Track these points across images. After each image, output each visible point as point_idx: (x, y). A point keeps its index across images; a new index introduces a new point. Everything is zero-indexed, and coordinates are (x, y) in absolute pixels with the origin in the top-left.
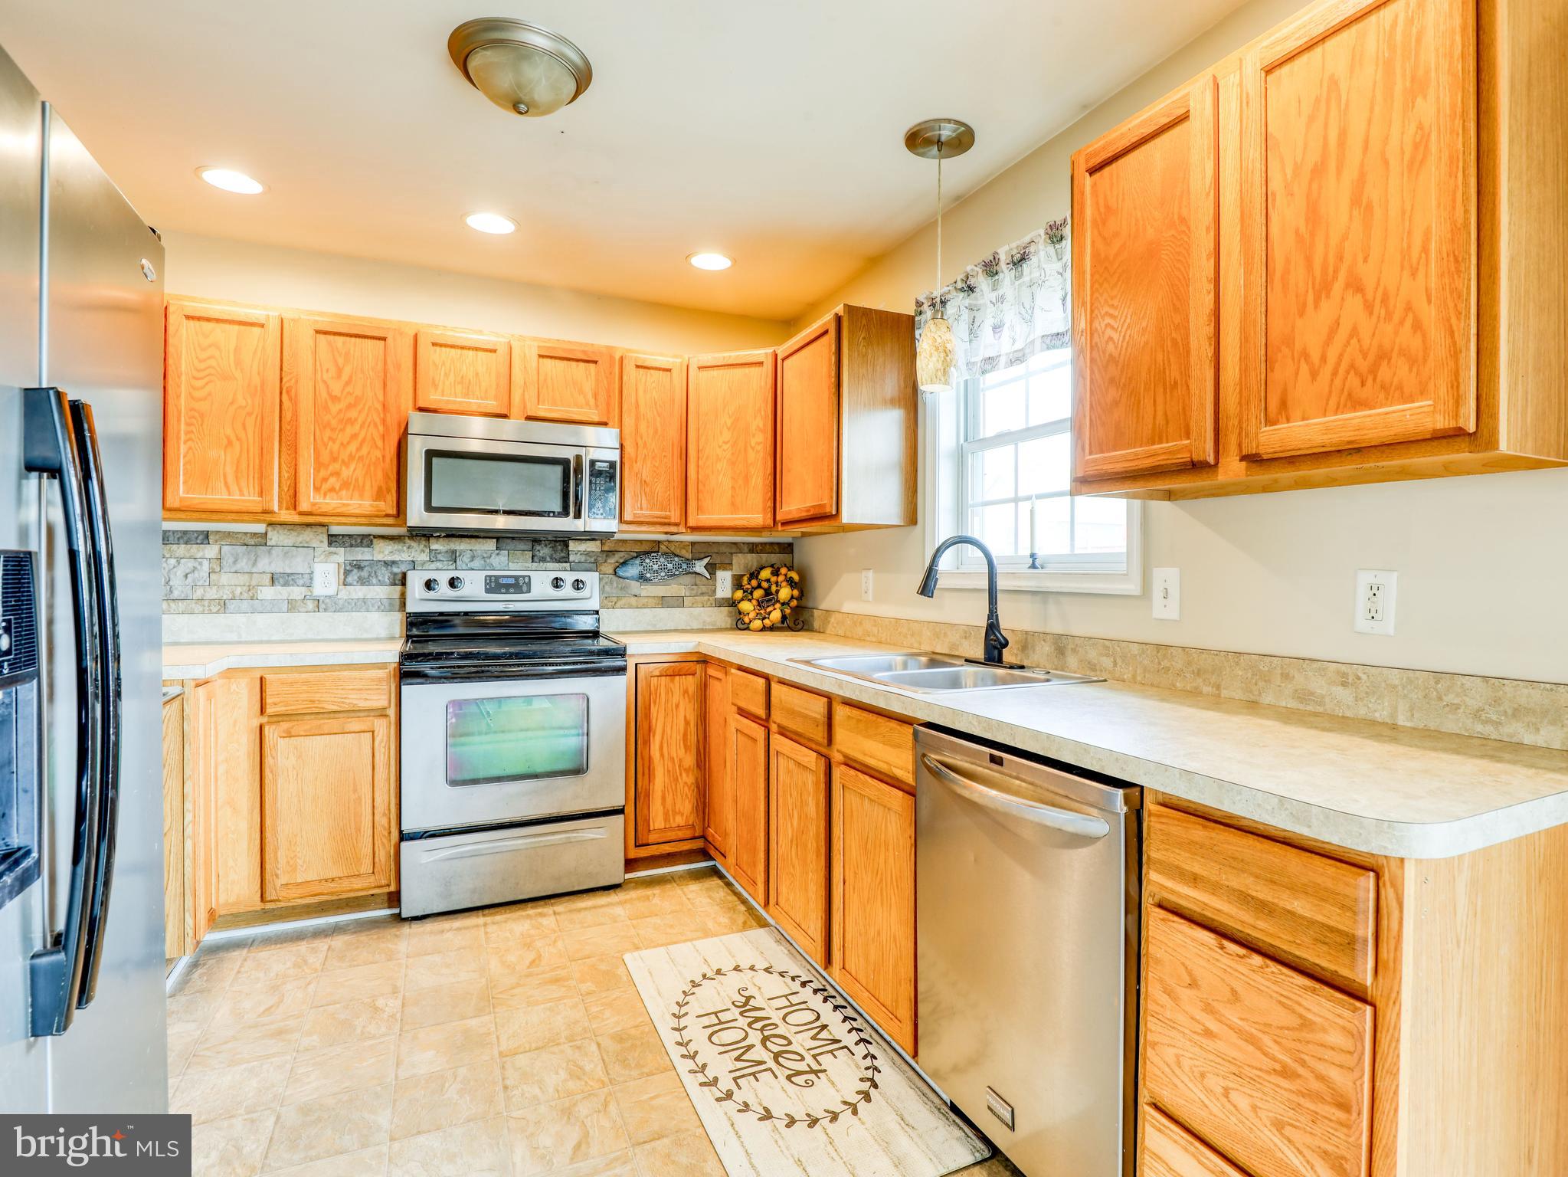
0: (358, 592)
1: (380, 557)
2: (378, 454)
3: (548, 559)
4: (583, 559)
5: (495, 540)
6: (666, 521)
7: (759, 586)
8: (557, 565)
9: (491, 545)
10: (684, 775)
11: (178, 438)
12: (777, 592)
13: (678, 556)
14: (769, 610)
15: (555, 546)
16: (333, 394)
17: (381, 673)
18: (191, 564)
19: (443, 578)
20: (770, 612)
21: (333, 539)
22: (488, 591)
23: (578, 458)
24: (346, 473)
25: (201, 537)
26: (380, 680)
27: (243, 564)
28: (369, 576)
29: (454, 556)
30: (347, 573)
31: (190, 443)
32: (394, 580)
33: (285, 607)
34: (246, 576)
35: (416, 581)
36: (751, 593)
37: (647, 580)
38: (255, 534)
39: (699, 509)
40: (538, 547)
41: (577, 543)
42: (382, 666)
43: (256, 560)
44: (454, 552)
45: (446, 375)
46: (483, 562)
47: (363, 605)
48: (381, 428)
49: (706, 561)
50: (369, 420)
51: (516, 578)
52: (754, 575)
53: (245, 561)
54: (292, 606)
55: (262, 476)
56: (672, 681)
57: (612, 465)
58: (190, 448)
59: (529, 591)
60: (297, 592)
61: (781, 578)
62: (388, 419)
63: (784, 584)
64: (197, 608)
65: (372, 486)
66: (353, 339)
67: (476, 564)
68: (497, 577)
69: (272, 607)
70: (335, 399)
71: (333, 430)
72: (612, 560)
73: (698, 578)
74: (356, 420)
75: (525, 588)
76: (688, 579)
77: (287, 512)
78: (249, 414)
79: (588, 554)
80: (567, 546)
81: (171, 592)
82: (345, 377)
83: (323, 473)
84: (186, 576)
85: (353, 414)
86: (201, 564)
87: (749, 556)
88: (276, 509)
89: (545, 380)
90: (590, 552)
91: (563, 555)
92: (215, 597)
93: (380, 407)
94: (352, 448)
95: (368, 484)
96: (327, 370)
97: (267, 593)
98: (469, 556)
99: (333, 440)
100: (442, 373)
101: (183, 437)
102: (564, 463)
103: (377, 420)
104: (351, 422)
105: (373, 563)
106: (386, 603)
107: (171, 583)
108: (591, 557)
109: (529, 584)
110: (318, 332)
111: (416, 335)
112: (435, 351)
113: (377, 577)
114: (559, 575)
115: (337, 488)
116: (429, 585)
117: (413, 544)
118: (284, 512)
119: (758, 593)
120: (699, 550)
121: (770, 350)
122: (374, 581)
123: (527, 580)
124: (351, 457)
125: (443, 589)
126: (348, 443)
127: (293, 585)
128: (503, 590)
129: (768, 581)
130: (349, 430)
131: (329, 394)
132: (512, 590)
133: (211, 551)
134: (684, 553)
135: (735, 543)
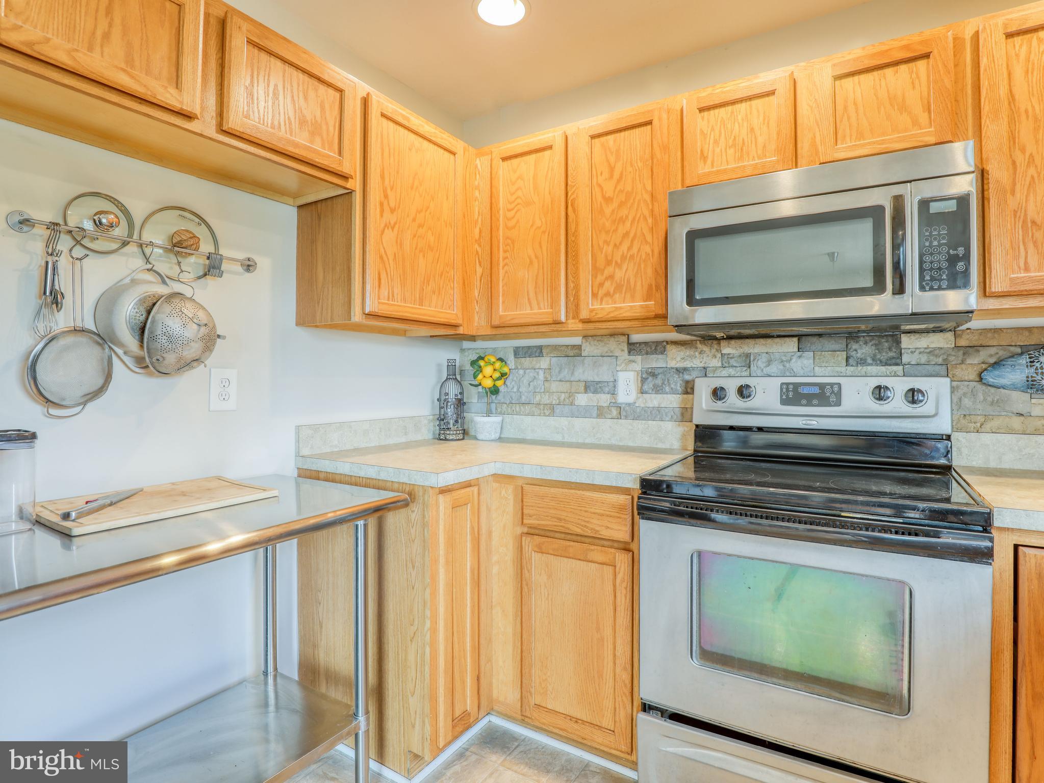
0: (654, 400)
1: (672, 364)
2: (648, 249)
3: (869, 361)
4: (924, 358)
5: (795, 339)
8: (883, 369)
9: (791, 345)
11: (498, 264)
15: (880, 343)
16: (607, 195)
18: (532, 374)
19: (732, 386)
21: (633, 348)
22: (784, 402)
23: (898, 201)
24: (619, 274)
25: (539, 351)
26: (621, 508)
27: (565, 373)
28: (663, 383)
29: (747, 361)
30: (643, 380)
31: (506, 268)
32: (686, 388)
33: (595, 413)
34: (568, 384)
35: (703, 388)
38: (575, 346)
40: (855, 346)
41: (913, 337)
42: (626, 491)
43: (573, 370)
44: (748, 356)
45: (716, 142)
46: (781, 367)
47: (656, 414)
48: (650, 221)
50: (638, 215)
51: (822, 386)
53: (566, 370)
54: (601, 413)
55: (554, 288)
57: (963, 201)
58: (506, 272)
59: (838, 403)
60: (604, 399)
62: (656, 209)
64: (537, 411)
65: (642, 286)
66: (622, 134)
67: (774, 369)
68: (796, 386)
69: (585, 413)
70: (608, 200)
71: (607, 232)
72: (975, 360)
74: (627, 217)
75: (833, 399)
77: (573, 321)
78: (544, 232)
79: (931, 352)
80: (898, 342)
81: (521, 397)
82: (616, 175)
83: (600, 278)
84: (529, 385)
85: (624, 212)
86: (538, 373)
88: (563, 319)
89: (846, 108)
90: (935, 349)
91: (891, 354)
92: (548, 402)
93: (647, 197)
94: (624, 247)
95: (639, 284)
96: (601, 174)
97: (582, 399)
98: (764, 360)
99: (607, 243)
100: (712, 142)
101: (501, 265)
102: (875, 212)
103: (647, 213)
104: (622, 220)
105: (666, 370)
106: (678, 411)
107: (520, 390)
108: (937, 356)
109: (839, 394)
110: (593, 137)
111: (682, 110)
112: (703, 118)
113: (669, 385)
114: (883, 381)
115: (612, 292)
116: (718, 394)
117: (706, 349)
118: (570, 321)
122: (667, 389)
123: (836, 389)
124: (623, 258)
125: (733, 399)
126: (621, 243)
127: (600, 393)
128: (804, 402)
130: (622, 230)
131: (604, 197)
132: (815, 402)
133: (544, 362)
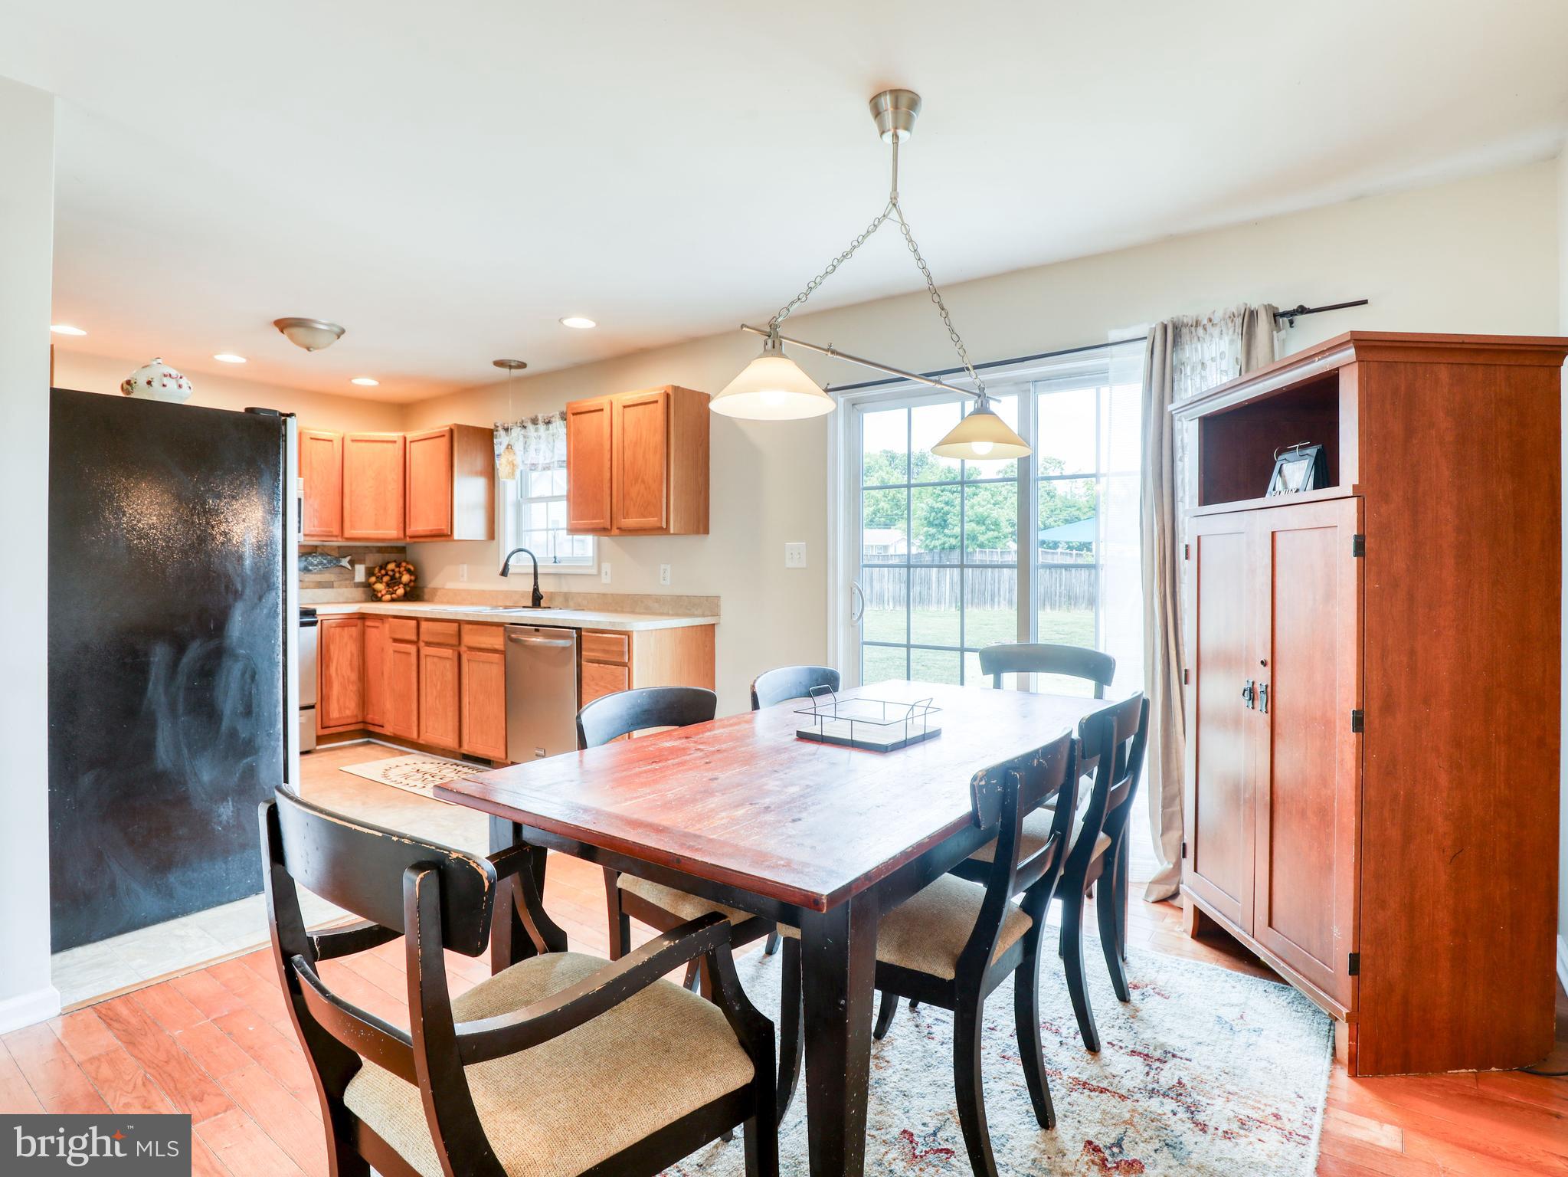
6: (330, 534)
7: (387, 574)
10: (351, 686)
12: (400, 578)
13: (329, 555)
14: (395, 588)
20: (396, 590)
36: (382, 579)
37: (309, 571)
39: (352, 527)
49: (348, 558)
52: (383, 567)
56: (343, 630)
61: (402, 569)
63: (405, 572)
73: (343, 570)
76: (337, 570)
87: (377, 555)
119: (386, 579)
120: (343, 552)
129: (393, 570)
134: (333, 553)
135: (367, 547)
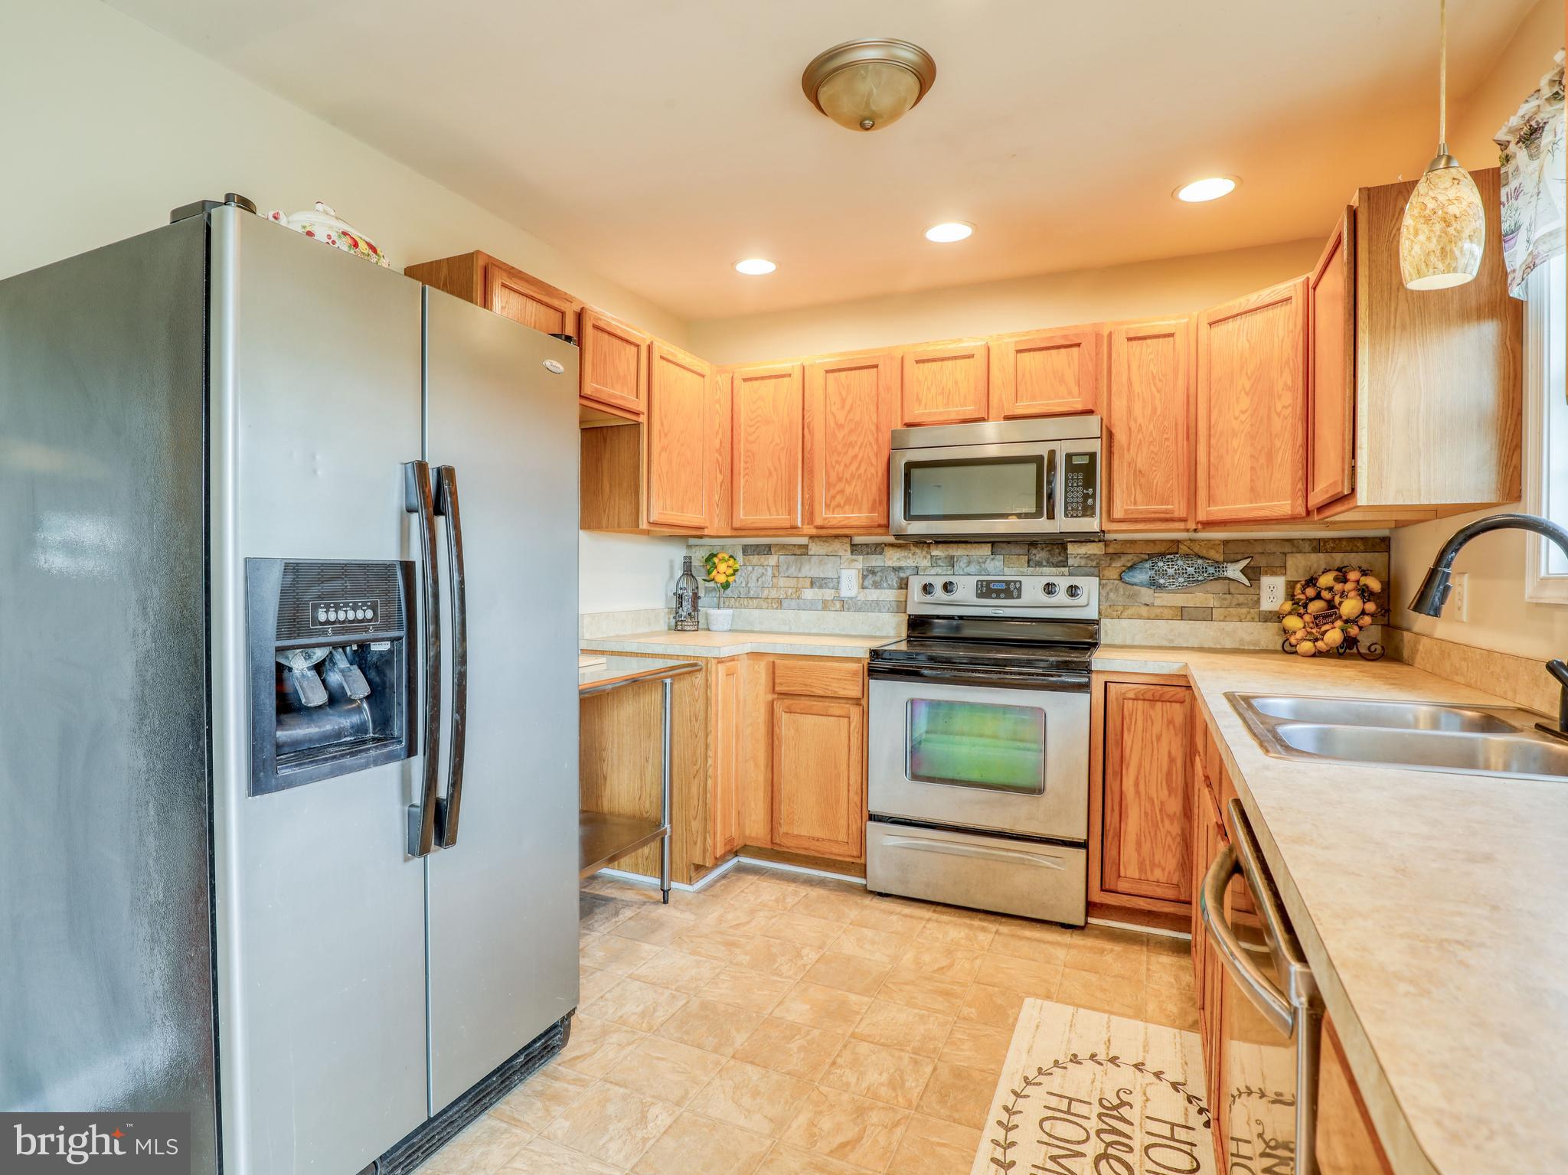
0: (873, 595)
1: (890, 563)
2: (873, 471)
3: (1045, 563)
4: (1083, 563)
5: (990, 545)
6: (1168, 516)
7: (1318, 597)
8: (1054, 570)
9: (986, 550)
11: (739, 474)
12: (1340, 603)
13: (1200, 557)
14: (1324, 628)
15: (1053, 549)
16: (839, 423)
17: (855, 666)
18: (760, 570)
19: (938, 583)
20: (1324, 633)
21: (855, 548)
22: (979, 596)
23: (1052, 453)
24: (849, 490)
25: (767, 549)
26: (855, 673)
27: (793, 571)
28: (881, 580)
29: (951, 561)
30: (864, 577)
31: (747, 477)
32: (901, 584)
33: (820, 606)
34: (795, 580)
35: (916, 584)
36: (1305, 606)
37: (1160, 587)
38: (801, 545)
39: (1210, 500)
40: (1034, 551)
41: (1076, 545)
42: (858, 660)
43: (801, 567)
44: (952, 557)
45: (929, 389)
46: (978, 567)
47: (875, 606)
48: (875, 447)
49: (1244, 563)
50: (865, 442)
51: (1008, 583)
52: (1312, 582)
53: (794, 567)
54: (826, 606)
55: (791, 498)
56: (1153, 707)
57: (1092, 456)
58: (747, 481)
59: (1019, 597)
60: (828, 594)
61: (1349, 586)
62: (880, 439)
63: (1352, 594)
64: (765, 605)
65: (868, 500)
66: (853, 372)
67: (972, 569)
68: (989, 582)
69: (811, 606)
70: (840, 426)
71: (839, 454)
72: (1117, 564)
73: (1233, 587)
74: (856, 442)
75: (1015, 593)
76: (1219, 586)
77: (808, 526)
78: (783, 449)
79: (1089, 557)
80: (1065, 549)
81: (749, 592)
82: (847, 407)
83: (832, 492)
84: (758, 580)
85: (853, 438)
86: (766, 570)
87: (1314, 556)
88: (800, 526)
89: (1024, 376)
90: (1091, 555)
91: (1060, 558)
92: (776, 596)
93: (873, 428)
94: (853, 467)
95: (865, 498)
96: (835, 404)
97: (809, 594)
98: (965, 561)
99: (838, 462)
100: (925, 387)
101: (742, 474)
102: (1037, 460)
103: (872, 440)
104: (851, 445)
105: (884, 569)
106: (894, 604)
107: (749, 585)
108: (1092, 560)
109: (1019, 590)
110: (827, 372)
111: (902, 358)
112: (919, 368)
113: (887, 581)
114: (1051, 580)
115: (842, 505)
116: (927, 589)
117: (918, 551)
118: (806, 527)
119: (1316, 606)
120: (1232, 550)
121: (1301, 279)
122: (885, 585)
123: (1018, 585)
124: (853, 476)
125: (939, 594)
126: (850, 464)
127: (825, 588)
128: (994, 595)
129: (1330, 589)
130: (851, 453)
131: (836, 423)
132: (1002, 595)
133: (772, 560)
135: (1289, 541)
